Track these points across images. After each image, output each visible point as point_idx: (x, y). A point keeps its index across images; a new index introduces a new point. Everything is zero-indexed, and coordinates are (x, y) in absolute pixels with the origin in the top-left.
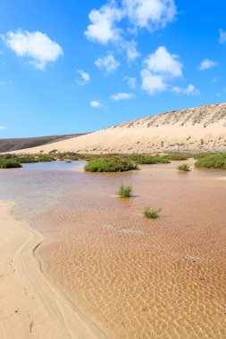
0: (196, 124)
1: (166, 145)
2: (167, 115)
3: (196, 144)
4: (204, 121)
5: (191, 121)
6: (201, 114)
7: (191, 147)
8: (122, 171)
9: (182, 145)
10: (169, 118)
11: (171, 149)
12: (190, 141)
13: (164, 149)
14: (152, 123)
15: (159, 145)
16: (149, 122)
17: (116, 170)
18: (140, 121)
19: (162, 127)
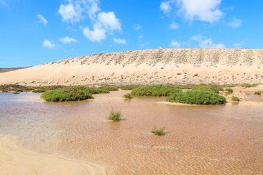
0: (118, 64)
1: (96, 79)
2: (96, 56)
3: (118, 79)
4: (122, 62)
5: (114, 62)
6: (120, 57)
7: (115, 81)
8: (81, 99)
9: (108, 79)
10: (98, 58)
11: (100, 82)
12: (114, 76)
13: (95, 82)
14: (84, 61)
15: (91, 79)
16: (82, 60)
17: (76, 99)
18: (75, 60)
19: (93, 66)
